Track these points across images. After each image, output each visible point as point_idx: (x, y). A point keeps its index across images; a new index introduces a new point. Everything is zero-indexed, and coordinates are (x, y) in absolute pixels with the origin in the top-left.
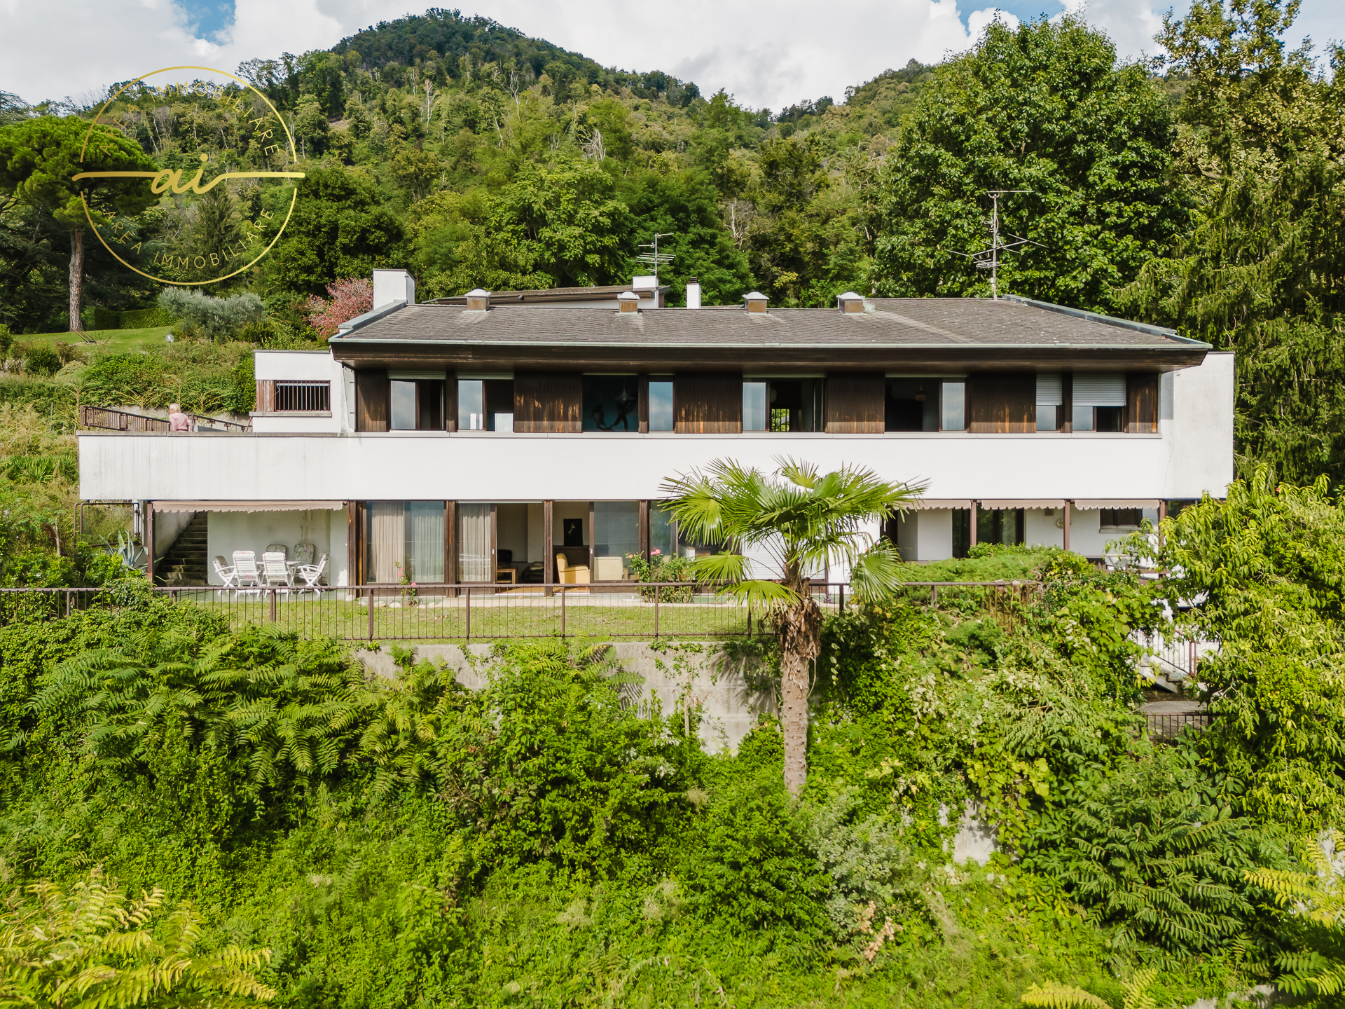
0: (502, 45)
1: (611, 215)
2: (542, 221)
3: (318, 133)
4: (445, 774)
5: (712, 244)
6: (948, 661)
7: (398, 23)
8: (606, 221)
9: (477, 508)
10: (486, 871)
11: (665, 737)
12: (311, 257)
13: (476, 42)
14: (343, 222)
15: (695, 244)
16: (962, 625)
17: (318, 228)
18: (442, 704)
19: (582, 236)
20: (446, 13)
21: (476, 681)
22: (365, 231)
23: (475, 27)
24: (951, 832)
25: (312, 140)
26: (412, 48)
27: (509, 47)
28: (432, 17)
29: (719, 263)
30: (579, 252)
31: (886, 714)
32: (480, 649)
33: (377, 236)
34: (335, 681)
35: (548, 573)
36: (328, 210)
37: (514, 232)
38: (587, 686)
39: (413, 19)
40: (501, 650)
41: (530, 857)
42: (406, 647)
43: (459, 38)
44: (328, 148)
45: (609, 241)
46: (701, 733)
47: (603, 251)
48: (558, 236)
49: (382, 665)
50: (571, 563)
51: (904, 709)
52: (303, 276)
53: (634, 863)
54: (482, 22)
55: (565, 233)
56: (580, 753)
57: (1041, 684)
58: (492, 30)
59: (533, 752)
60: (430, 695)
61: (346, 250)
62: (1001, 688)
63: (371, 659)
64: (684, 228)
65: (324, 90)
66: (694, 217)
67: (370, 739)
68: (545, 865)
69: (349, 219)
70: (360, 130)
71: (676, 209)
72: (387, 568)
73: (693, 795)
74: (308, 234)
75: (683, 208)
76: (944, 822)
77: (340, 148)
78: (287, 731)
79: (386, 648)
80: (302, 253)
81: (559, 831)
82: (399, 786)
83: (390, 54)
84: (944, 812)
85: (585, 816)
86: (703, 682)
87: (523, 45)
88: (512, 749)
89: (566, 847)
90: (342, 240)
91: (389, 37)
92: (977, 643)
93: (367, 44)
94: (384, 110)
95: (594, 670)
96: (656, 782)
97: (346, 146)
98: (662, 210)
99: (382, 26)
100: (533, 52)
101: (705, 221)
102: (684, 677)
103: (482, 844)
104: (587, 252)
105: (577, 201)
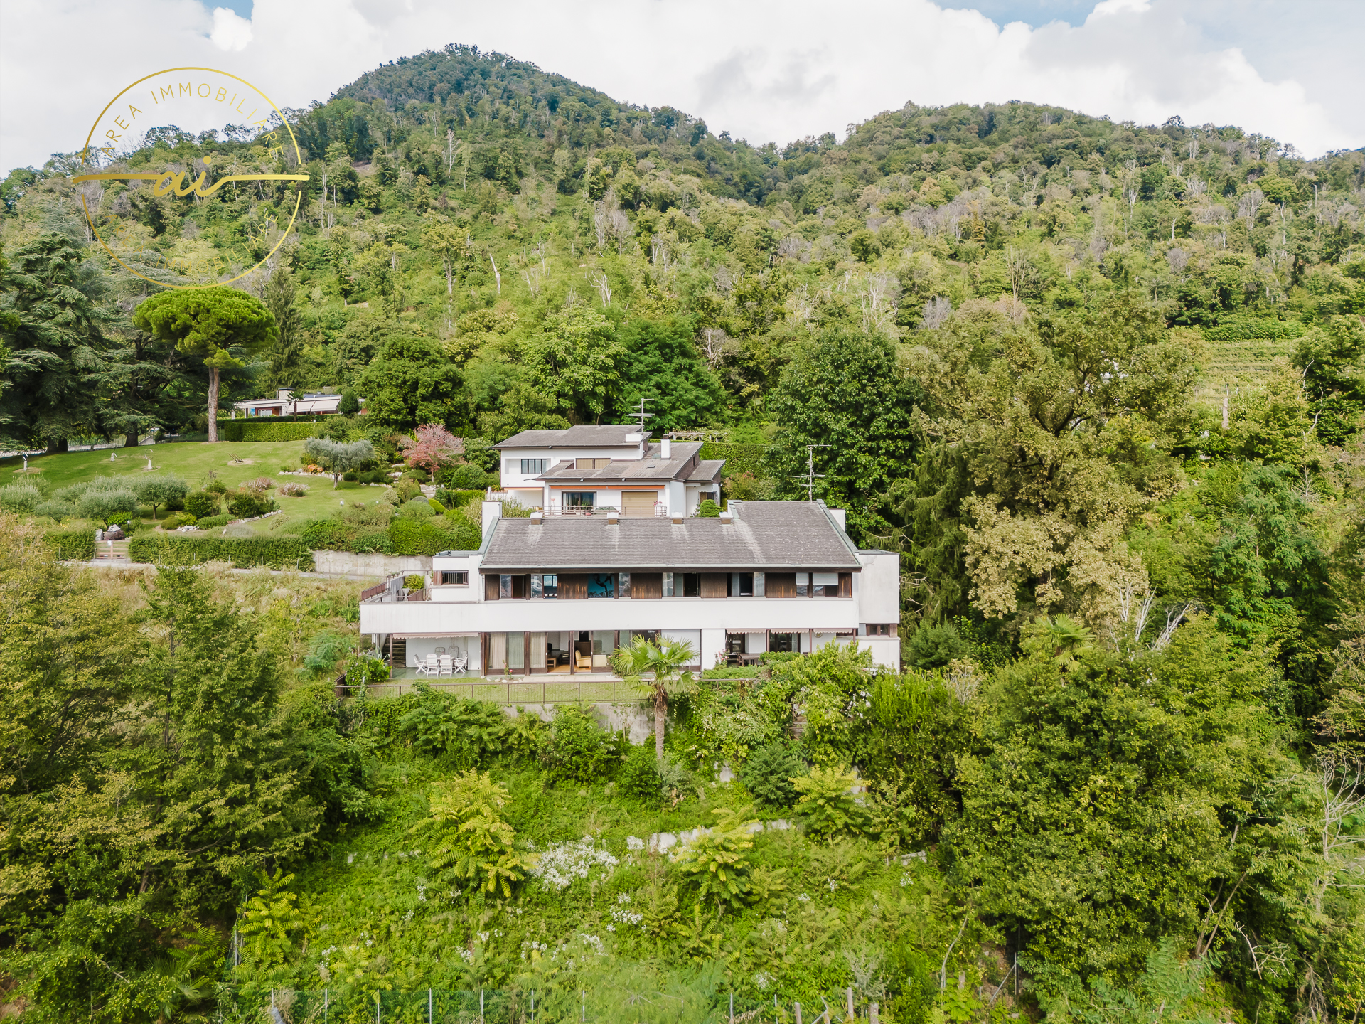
0: (518, 82)
1: (614, 357)
2: (563, 364)
3: (349, 184)
4: (540, 751)
5: (690, 371)
6: (718, 709)
7: (418, 60)
8: (610, 362)
9: (539, 634)
10: (554, 782)
11: (614, 738)
12: (399, 402)
13: (492, 80)
14: (422, 379)
15: (677, 372)
16: (725, 696)
17: (404, 382)
18: (536, 727)
19: (592, 374)
20: (464, 49)
21: (548, 718)
22: (437, 383)
23: (493, 63)
24: (719, 771)
25: (343, 190)
26: (432, 86)
27: (526, 84)
28: (451, 52)
29: (696, 384)
30: (590, 386)
31: (695, 729)
32: (548, 706)
33: (447, 386)
34: (497, 719)
35: (572, 661)
36: (412, 369)
37: (542, 370)
38: (587, 720)
39: (432, 55)
40: (556, 707)
41: (568, 777)
42: (521, 705)
43: (477, 76)
44: (358, 197)
45: (613, 375)
46: (630, 737)
47: (607, 383)
48: (575, 376)
49: (512, 712)
50: (583, 655)
51: (700, 727)
52: (393, 416)
53: (602, 779)
54: (498, 58)
55: (582, 372)
56: (585, 743)
57: (749, 718)
58: (509, 65)
59: (569, 743)
60: (532, 723)
61: (424, 398)
62: (735, 720)
63: (508, 710)
64: (669, 360)
65: (351, 137)
66: (677, 351)
67: (512, 739)
68: (573, 781)
69: (427, 375)
70: (386, 178)
71: (662, 346)
72: (498, 661)
73: (623, 757)
74: (396, 386)
75: (669, 346)
76: (716, 768)
77: (370, 197)
78: (486, 737)
79: (514, 706)
80: (392, 400)
81: (578, 768)
82: (521, 756)
83: (411, 91)
84: (716, 764)
85: (586, 764)
86: (631, 718)
87: (539, 81)
88: (562, 742)
89: (580, 774)
90: (420, 391)
91: (408, 74)
92: (729, 703)
93: (388, 80)
94: (408, 157)
95: (590, 714)
96: (609, 752)
97: (375, 196)
98: (653, 346)
99: (403, 61)
100: (548, 88)
101: (685, 354)
102: (624, 716)
103: (552, 774)
104: (596, 385)
105: (590, 346)
